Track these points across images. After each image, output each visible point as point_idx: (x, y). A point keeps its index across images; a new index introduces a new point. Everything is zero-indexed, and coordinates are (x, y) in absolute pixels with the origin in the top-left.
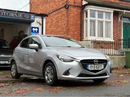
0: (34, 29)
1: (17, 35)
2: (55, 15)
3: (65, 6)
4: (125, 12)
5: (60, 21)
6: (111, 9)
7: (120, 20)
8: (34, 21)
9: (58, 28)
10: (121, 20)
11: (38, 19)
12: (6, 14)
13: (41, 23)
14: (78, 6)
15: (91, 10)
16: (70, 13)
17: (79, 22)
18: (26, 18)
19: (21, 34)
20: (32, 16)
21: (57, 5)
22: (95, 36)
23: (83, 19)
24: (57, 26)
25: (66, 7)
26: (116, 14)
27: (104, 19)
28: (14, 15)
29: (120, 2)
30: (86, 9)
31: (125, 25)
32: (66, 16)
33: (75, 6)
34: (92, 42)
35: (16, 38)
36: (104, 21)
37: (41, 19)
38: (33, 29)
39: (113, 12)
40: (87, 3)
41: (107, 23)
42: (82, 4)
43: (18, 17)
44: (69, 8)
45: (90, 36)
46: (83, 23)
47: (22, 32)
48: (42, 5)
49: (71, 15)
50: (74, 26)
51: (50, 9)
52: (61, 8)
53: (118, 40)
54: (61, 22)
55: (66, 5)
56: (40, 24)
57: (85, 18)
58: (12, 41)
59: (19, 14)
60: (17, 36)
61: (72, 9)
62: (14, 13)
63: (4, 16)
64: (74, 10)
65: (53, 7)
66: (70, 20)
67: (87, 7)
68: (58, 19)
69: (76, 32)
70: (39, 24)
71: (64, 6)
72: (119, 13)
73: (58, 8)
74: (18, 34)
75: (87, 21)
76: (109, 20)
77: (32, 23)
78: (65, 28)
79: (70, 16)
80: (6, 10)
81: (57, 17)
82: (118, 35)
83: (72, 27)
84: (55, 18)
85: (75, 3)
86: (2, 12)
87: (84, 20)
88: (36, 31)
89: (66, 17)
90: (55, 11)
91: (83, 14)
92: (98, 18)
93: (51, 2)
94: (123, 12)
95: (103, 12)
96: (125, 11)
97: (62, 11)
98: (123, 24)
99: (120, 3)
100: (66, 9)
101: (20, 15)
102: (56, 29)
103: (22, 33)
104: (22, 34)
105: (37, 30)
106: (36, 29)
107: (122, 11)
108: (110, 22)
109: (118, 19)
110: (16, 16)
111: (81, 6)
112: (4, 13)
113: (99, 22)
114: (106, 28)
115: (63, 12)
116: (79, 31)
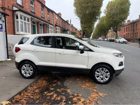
3: (2, 8)
13: (4, 21)
14: (11, 10)
30: (17, 13)
33: (9, 10)
37: (4, 17)
39: (31, 18)
41: (28, 24)
42: (13, 9)
46: (14, 22)
57: (16, 19)
64: (8, 12)
70: (2, 21)
75: (18, 22)
85: (8, 7)
88: (1, 28)
91: (14, 16)
92: (24, 20)
95: (26, 17)
96: (35, 18)
116: (12, 28)
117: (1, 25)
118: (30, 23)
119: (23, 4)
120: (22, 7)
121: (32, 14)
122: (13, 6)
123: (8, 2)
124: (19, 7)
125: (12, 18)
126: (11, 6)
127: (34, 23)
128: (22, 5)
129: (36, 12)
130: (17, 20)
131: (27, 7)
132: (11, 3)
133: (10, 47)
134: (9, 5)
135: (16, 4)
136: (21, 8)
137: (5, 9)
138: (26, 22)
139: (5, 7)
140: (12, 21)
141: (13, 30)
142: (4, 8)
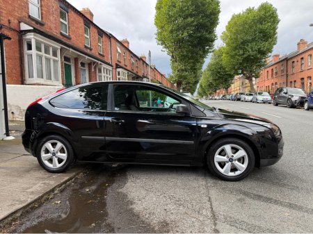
6: (58, 44)
7: (63, 60)
14: (16, 31)
22: (42, 78)
30: (28, 37)
33: (11, 29)
36: (52, 58)
39: (60, 48)
40: (32, 28)
41: (54, 61)
42: (19, 27)
45: (38, 77)
46: (24, 57)
57: (26, 50)
69: (14, 70)
76: (56, 59)
85: (9, 23)
87: (25, 53)
92: (45, 53)
94: (69, 50)
96: (71, 49)
108: (57, 61)
113: (47, 60)
116: (19, 69)
118: (58, 59)
119: (42, 18)
120: (42, 25)
121: (64, 40)
122: (20, 22)
123: (10, 13)
124: (34, 23)
125: (18, 48)
126: (16, 21)
127: (67, 59)
128: (40, 19)
129: (72, 36)
130: (29, 51)
131: (52, 25)
132: (16, 14)
133: (13, 113)
134: (10, 18)
135: (27, 16)
136: (38, 27)
137: (1, 27)
138: (51, 56)
139: (2, 22)
140: (18, 55)
141: (19, 74)
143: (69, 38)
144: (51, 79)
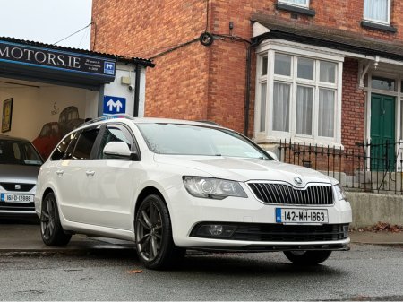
0: (111, 103)
1: (56, 118)
2: (171, 62)
3: (202, 38)
4: (379, 63)
5: (185, 83)
6: (337, 52)
7: (362, 85)
8: (112, 80)
9: (177, 101)
10: (366, 85)
11: (124, 74)
12: (32, 55)
13: (133, 86)
14: (240, 40)
15: (277, 53)
16: (216, 60)
17: (243, 87)
18: (91, 71)
19: (70, 115)
20: (108, 65)
21: (177, 33)
22: (287, 130)
23: (255, 77)
24: (174, 95)
25: (205, 42)
26: (351, 67)
27: (316, 81)
28: (56, 60)
29: (365, 32)
30: (263, 49)
31: (378, 100)
32: (203, 66)
33: (233, 39)
34: (280, 148)
35: (54, 127)
36: (317, 85)
37: (134, 74)
38: (108, 104)
39: (343, 60)
40: (267, 30)
41: (324, 91)
42: (252, 32)
43: (67, 67)
44: (215, 43)
45: (274, 128)
46: (254, 90)
47: (73, 109)
48: (129, 31)
49: (217, 63)
50: (226, 99)
51: (153, 43)
52: (188, 44)
53: (357, 144)
54: (188, 85)
55: (206, 33)
56: (130, 88)
57: (259, 76)
58: (39, 136)
59: (70, 58)
60: (56, 123)
61: (220, 47)
62: (57, 54)
63: (28, 62)
64: (229, 49)
65: (165, 39)
66: (216, 80)
67: (267, 44)
68: (178, 74)
69: (231, 117)
70: (126, 88)
71: (198, 37)
72: (361, 65)
73: (180, 41)
74: (61, 117)
75: (264, 85)
76: (332, 85)
77: (107, 86)
78: (200, 101)
79: (214, 69)
80: (33, 43)
81: (175, 70)
82: (355, 128)
83: (219, 101)
84: (170, 72)
85: (231, 28)
86: (23, 49)
87: (258, 81)
88: (118, 110)
89: (203, 71)
90: (168, 52)
91: (255, 64)
92: (298, 77)
93: (158, 24)
94: (374, 62)
95: (315, 59)
96: (378, 59)
97: (192, 53)
98: (372, 98)
99: (365, 35)
100: (203, 47)
101: (72, 60)
102: (171, 106)
103: (74, 114)
104: (72, 117)
105: (121, 105)
106: (119, 104)
107: (368, 57)
108: (333, 91)
109: (358, 82)
110: (61, 63)
111: (248, 39)
112: (26, 54)
113: (302, 91)
114: (322, 108)
115: (196, 54)
116: (241, 114)
117: (123, 101)
122: (253, 22)
123: (233, 10)
124: (288, 16)
125: (244, 74)
126: (247, 22)
128: (306, 6)
129: (400, 24)
130: (263, 78)
132: (247, 8)
134: (236, 20)
135: (272, 6)
137: (212, 40)
139: (216, 29)
140: (241, 87)
142: (209, 35)
143: (389, 31)
144: (309, 132)
